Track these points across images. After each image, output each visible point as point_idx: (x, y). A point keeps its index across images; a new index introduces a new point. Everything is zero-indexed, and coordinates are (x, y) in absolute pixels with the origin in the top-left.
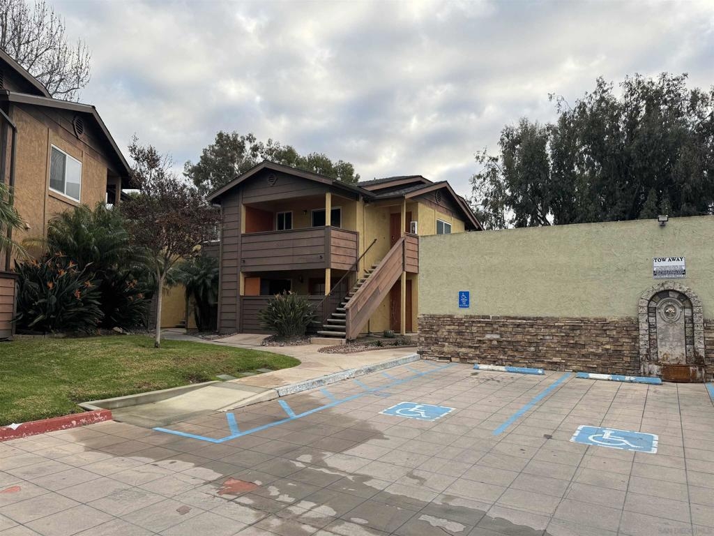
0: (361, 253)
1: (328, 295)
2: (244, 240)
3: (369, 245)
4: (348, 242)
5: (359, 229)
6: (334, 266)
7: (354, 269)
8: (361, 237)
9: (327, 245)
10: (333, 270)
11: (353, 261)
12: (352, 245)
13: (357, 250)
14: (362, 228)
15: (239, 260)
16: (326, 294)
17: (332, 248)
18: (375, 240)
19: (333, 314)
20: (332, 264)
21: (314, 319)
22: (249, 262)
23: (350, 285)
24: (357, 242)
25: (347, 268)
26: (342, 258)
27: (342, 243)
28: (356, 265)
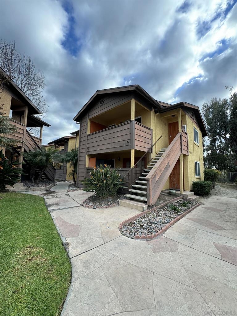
0: (154, 143)
1: (133, 168)
2: (89, 137)
3: (158, 138)
4: (146, 134)
5: (152, 127)
6: (137, 148)
7: (150, 152)
8: (154, 132)
9: (132, 134)
10: (136, 152)
11: (149, 147)
12: (149, 136)
13: (151, 140)
14: (154, 127)
15: (86, 148)
16: (131, 167)
17: (136, 136)
18: (161, 136)
19: (136, 181)
20: (135, 146)
21: (123, 185)
22: (90, 149)
23: (148, 162)
24: (151, 135)
25: (145, 150)
26: (142, 144)
27: (142, 134)
28: (151, 149)
